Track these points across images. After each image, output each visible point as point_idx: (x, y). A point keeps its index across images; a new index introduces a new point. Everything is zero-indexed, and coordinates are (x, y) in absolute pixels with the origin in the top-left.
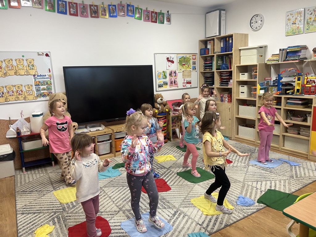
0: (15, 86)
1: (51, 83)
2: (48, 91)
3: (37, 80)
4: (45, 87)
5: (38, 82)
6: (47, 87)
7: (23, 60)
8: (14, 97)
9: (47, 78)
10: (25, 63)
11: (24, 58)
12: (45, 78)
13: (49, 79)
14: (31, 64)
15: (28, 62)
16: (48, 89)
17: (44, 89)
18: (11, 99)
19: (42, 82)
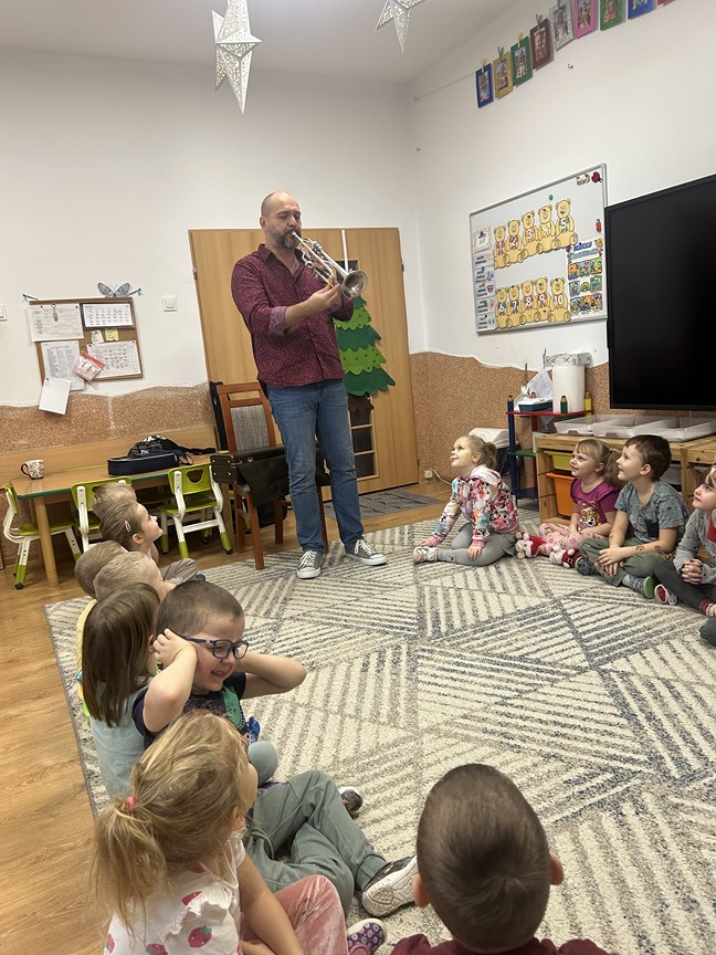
0: (534, 283)
1: (600, 269)
2: (594, 293)
3: (573, 261)
4: (587, 279)
5: (574, 266)
6: (592, 280)
7: (551, 208)
8: (533, 312)
9: (593, 253)
10: (555, 219)
11: (553, 203)
12: (588, 253)
13: (598, 255)
14: (565, 215)
15: (560, 210)
16: (594, 285)
17: (585, 288)
18: (529, 315)
19: (582, 265)
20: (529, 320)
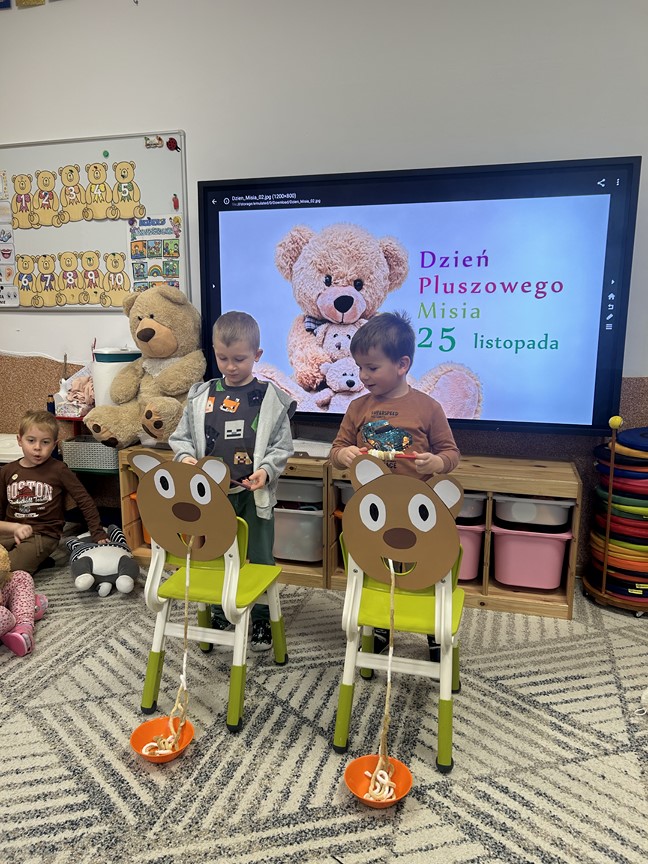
0: (79, 256)
1: (177, 252)
2: (168, 279)
3: (139, 238)
4: (159, 262)
5: (140, 244)
6: (165, 264)
7: (105, 167)
8: (76, 292)
9: (167, 231)
10: (112, 181)
11: (109, 162)
12: (160, 232)
13: (174, 236)
14: (127, 180)
15: (119, 173)
16: (168, 270)
17: (155, 272)
18: (71, 296)
19: (151, 244)
20: (70, 300)
